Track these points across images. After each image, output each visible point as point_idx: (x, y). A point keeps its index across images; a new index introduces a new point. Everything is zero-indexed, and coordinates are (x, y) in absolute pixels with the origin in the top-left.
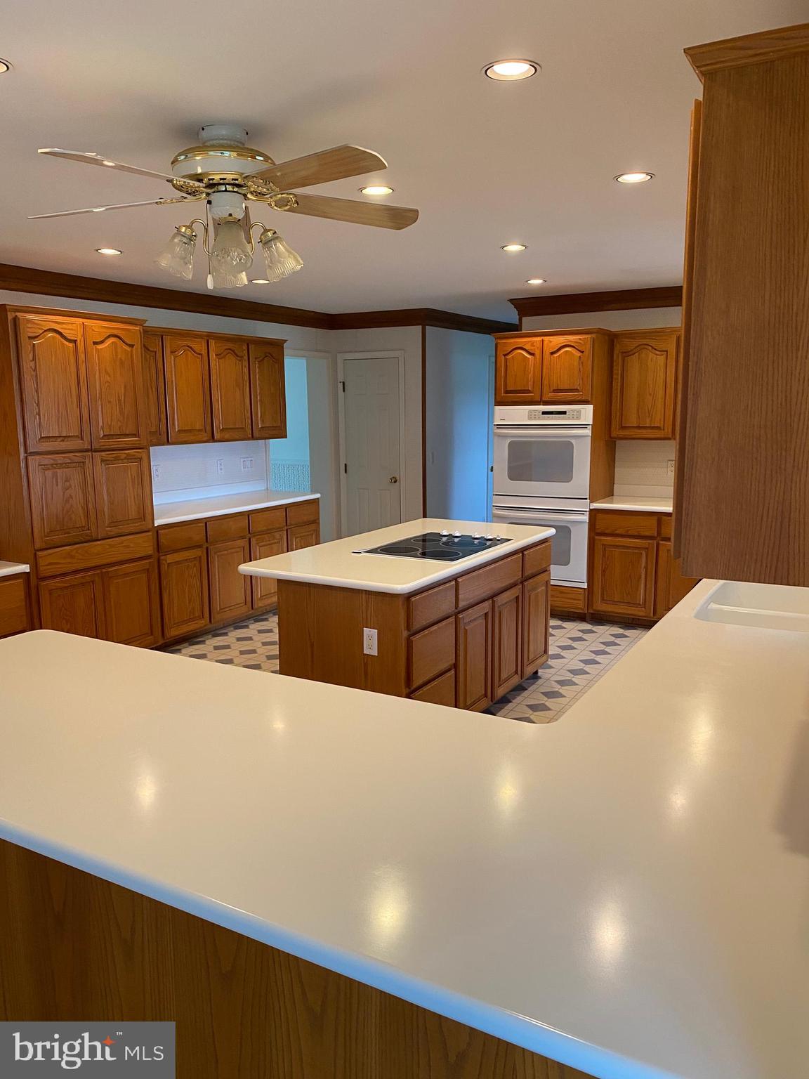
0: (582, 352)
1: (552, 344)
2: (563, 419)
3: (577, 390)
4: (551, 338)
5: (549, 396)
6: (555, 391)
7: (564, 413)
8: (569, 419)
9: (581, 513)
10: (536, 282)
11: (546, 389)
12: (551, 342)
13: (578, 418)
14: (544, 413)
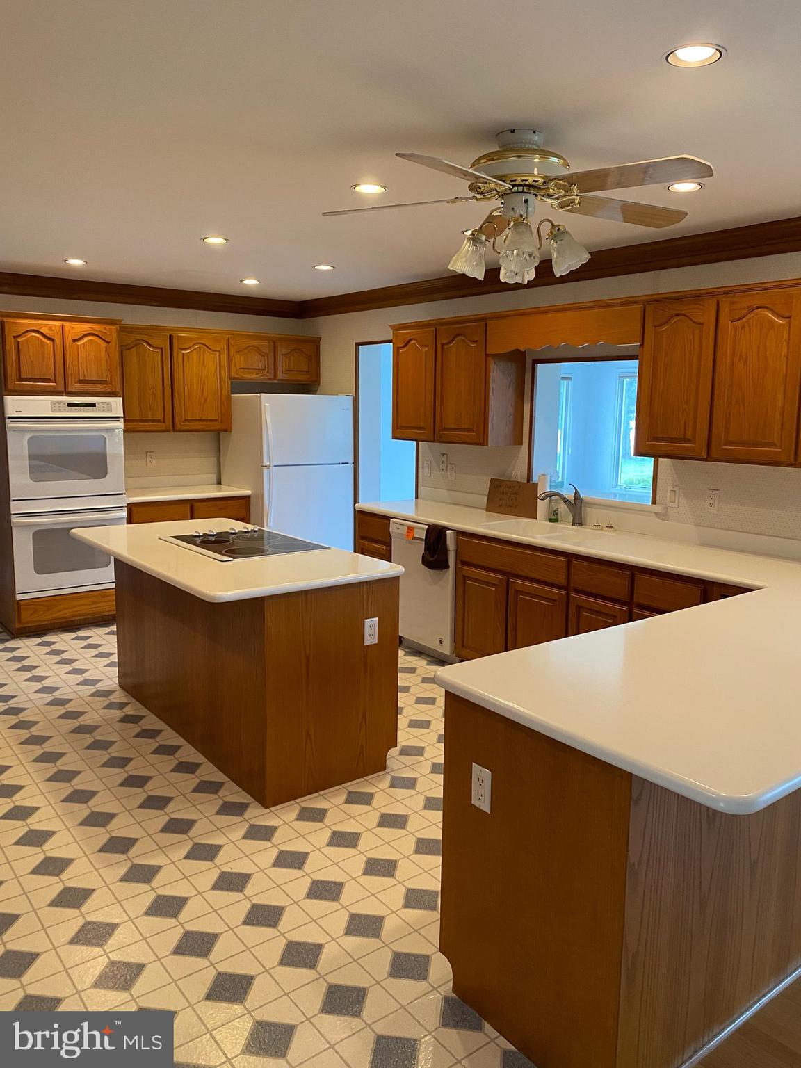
0: (108, 343)
1: (74, 331)
2: (93, 411)
3: (105, 382)
4: (74, 325)
5: (73, 387)
6: (80, 381)
7: (93, 405)
8: (99, 411)
9: (119, 509)
10: (76, 262)
11: (71, 379)
12: (73, 328)
13: (110, 411)
14: (70, 405)
